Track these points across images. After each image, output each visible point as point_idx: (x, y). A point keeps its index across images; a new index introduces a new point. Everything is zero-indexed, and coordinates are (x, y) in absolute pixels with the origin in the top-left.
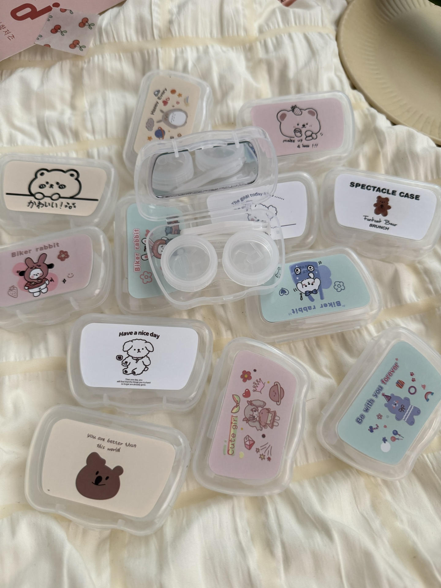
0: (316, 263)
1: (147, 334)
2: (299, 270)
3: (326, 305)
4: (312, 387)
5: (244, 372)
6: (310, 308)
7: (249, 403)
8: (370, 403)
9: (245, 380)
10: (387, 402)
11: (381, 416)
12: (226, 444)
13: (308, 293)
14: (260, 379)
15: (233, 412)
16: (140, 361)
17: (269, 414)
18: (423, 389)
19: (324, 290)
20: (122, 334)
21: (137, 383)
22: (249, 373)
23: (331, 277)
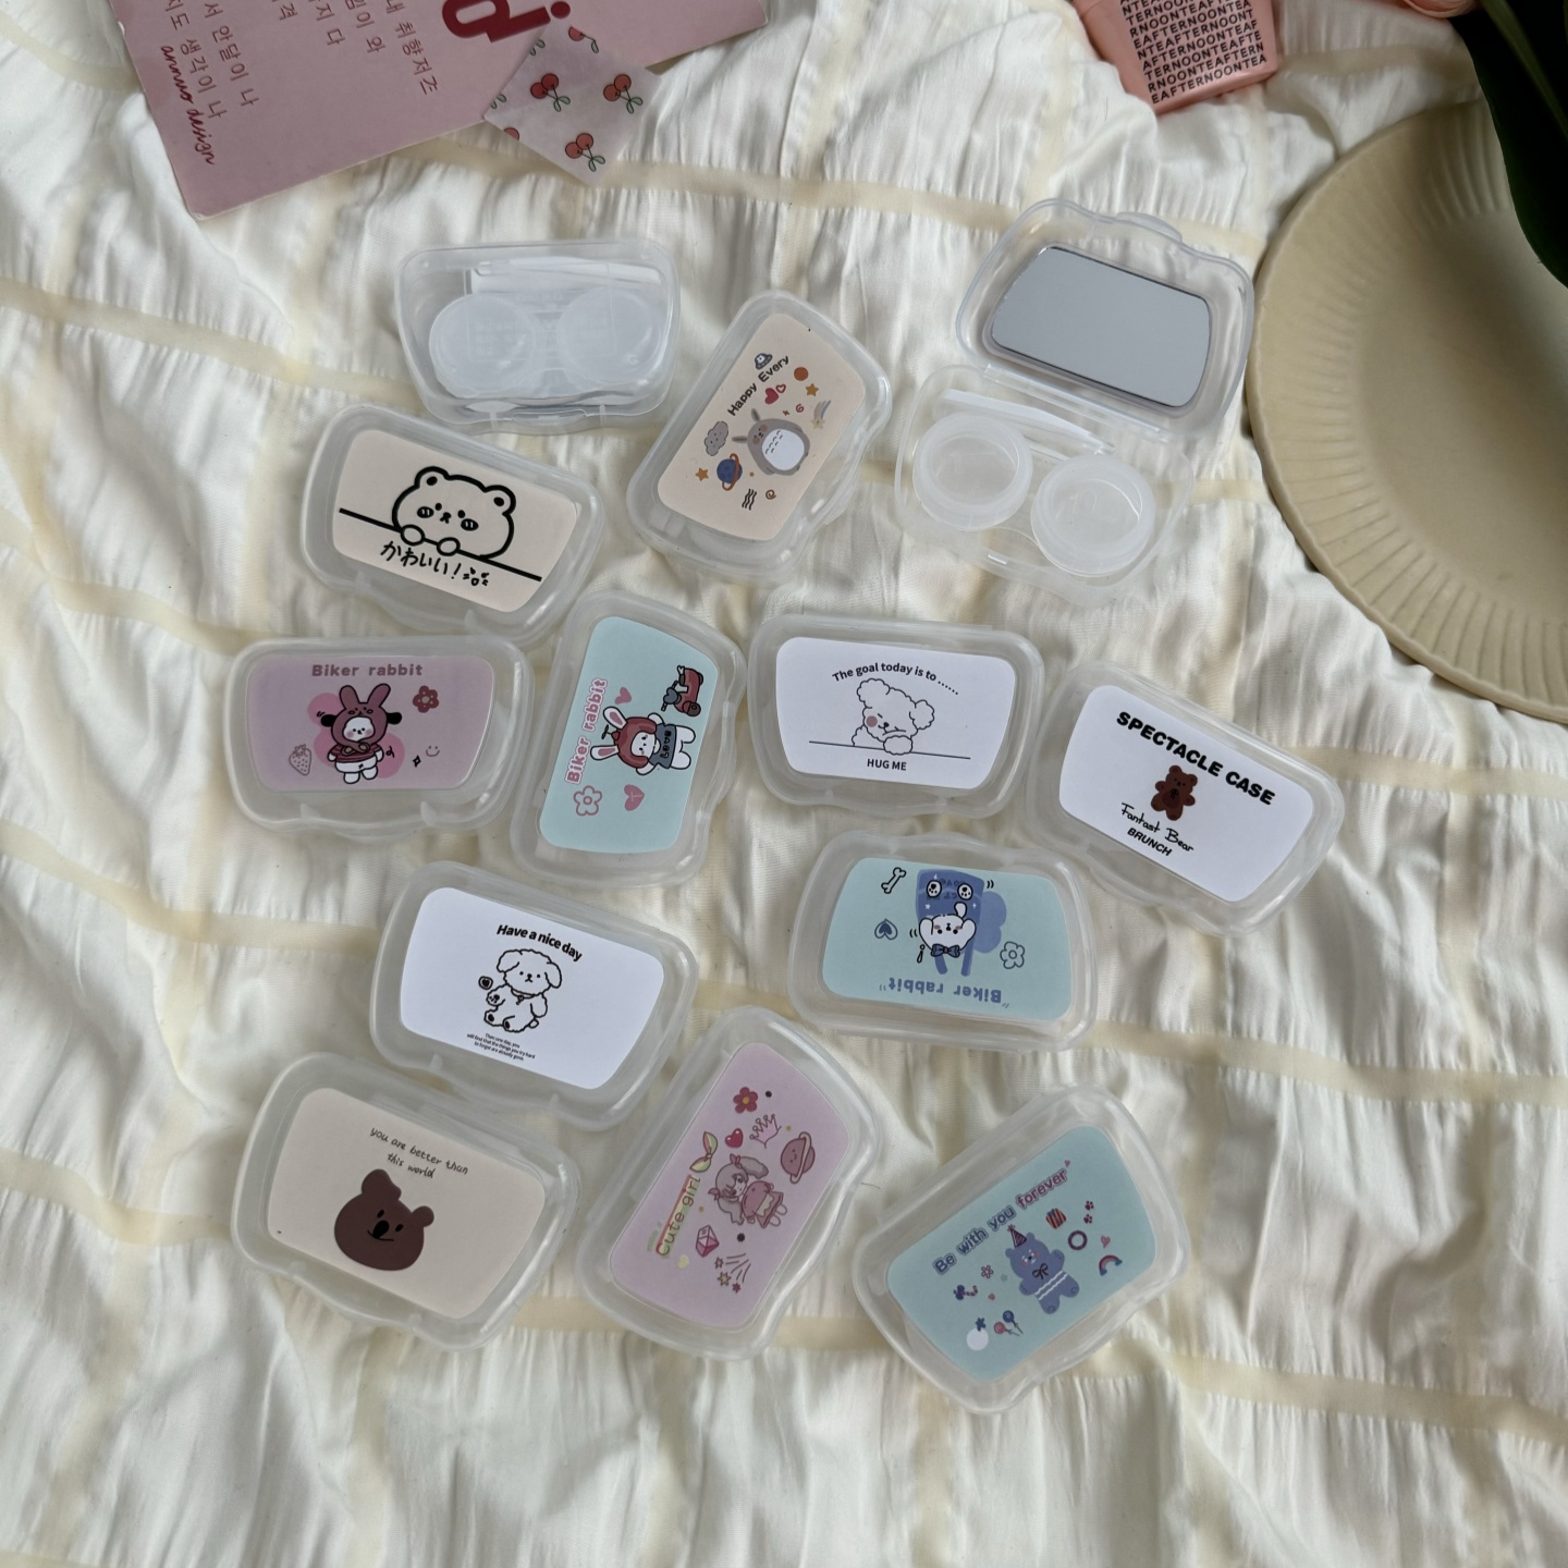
0: (982, 882)
1: (557, 944)
2: (938, 889)
3: (967, 992)
4: (880, 1157)
5: (745, 1091)
6: (930, 987)
7: (734, 1160)
8: (978, 1236)
9: (740, 1109)
10: (1013, 1247)
11: (991, 1272)
12: (660, 1230)
13: (939, 951)
14: (773, 1116)
15: (694, 1167)
16: (526, 1003)
17: (768, 1196)
18: (1102, 1244)
19: (976, 954)
20: (504, 930)
21: (508, 1049)
22: (754, 1096)
23: (1002, 928)
